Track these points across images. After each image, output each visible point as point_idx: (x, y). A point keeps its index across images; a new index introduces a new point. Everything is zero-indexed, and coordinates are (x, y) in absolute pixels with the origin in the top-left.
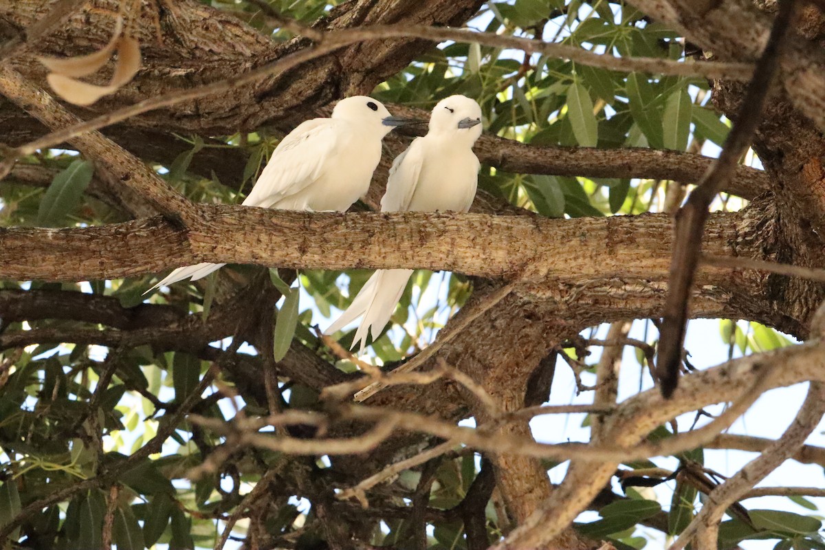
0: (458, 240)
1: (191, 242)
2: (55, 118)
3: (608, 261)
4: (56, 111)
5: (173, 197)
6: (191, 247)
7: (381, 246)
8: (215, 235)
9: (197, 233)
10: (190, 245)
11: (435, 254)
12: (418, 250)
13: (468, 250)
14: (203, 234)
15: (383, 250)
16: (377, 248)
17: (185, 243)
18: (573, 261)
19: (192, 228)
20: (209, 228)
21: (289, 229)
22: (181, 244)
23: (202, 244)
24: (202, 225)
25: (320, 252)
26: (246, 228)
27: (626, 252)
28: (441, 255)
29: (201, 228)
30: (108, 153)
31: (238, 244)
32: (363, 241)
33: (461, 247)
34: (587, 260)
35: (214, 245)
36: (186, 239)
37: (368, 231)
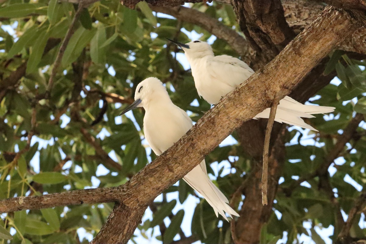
0: (227, 111)
1: (127, 205)
2: (32, 205)
3: (303, 59)
4: (29, 202)
5: (106, 193)
6: (129, 207)
7: (200, 141)
8: (133, 195)
9: (125, 200)
10: (128, 207)
11: (224, 124)
12: (215, 129)
13: (235, 111)
14: (128, 199)
15: (203, 142)
16: (199, 143)
17: (126, 208)
18: (288, 73)
19: (122, 200)
20: (128, 194)
21: (158, 167)
22: (125, 209)
23: (132, 203)
24: (125, 195)
25: (179, 165)
26: (142, 182)
27: (306, 49)
28: (227, 123)
29: (125, 197)
30: (64, 200)
31: (144, 190)
32: (191, 145)
33: (231, 112)
34: (294, 67)
35: (136, 199)
36: (125, 206)
37: (190, 139)
